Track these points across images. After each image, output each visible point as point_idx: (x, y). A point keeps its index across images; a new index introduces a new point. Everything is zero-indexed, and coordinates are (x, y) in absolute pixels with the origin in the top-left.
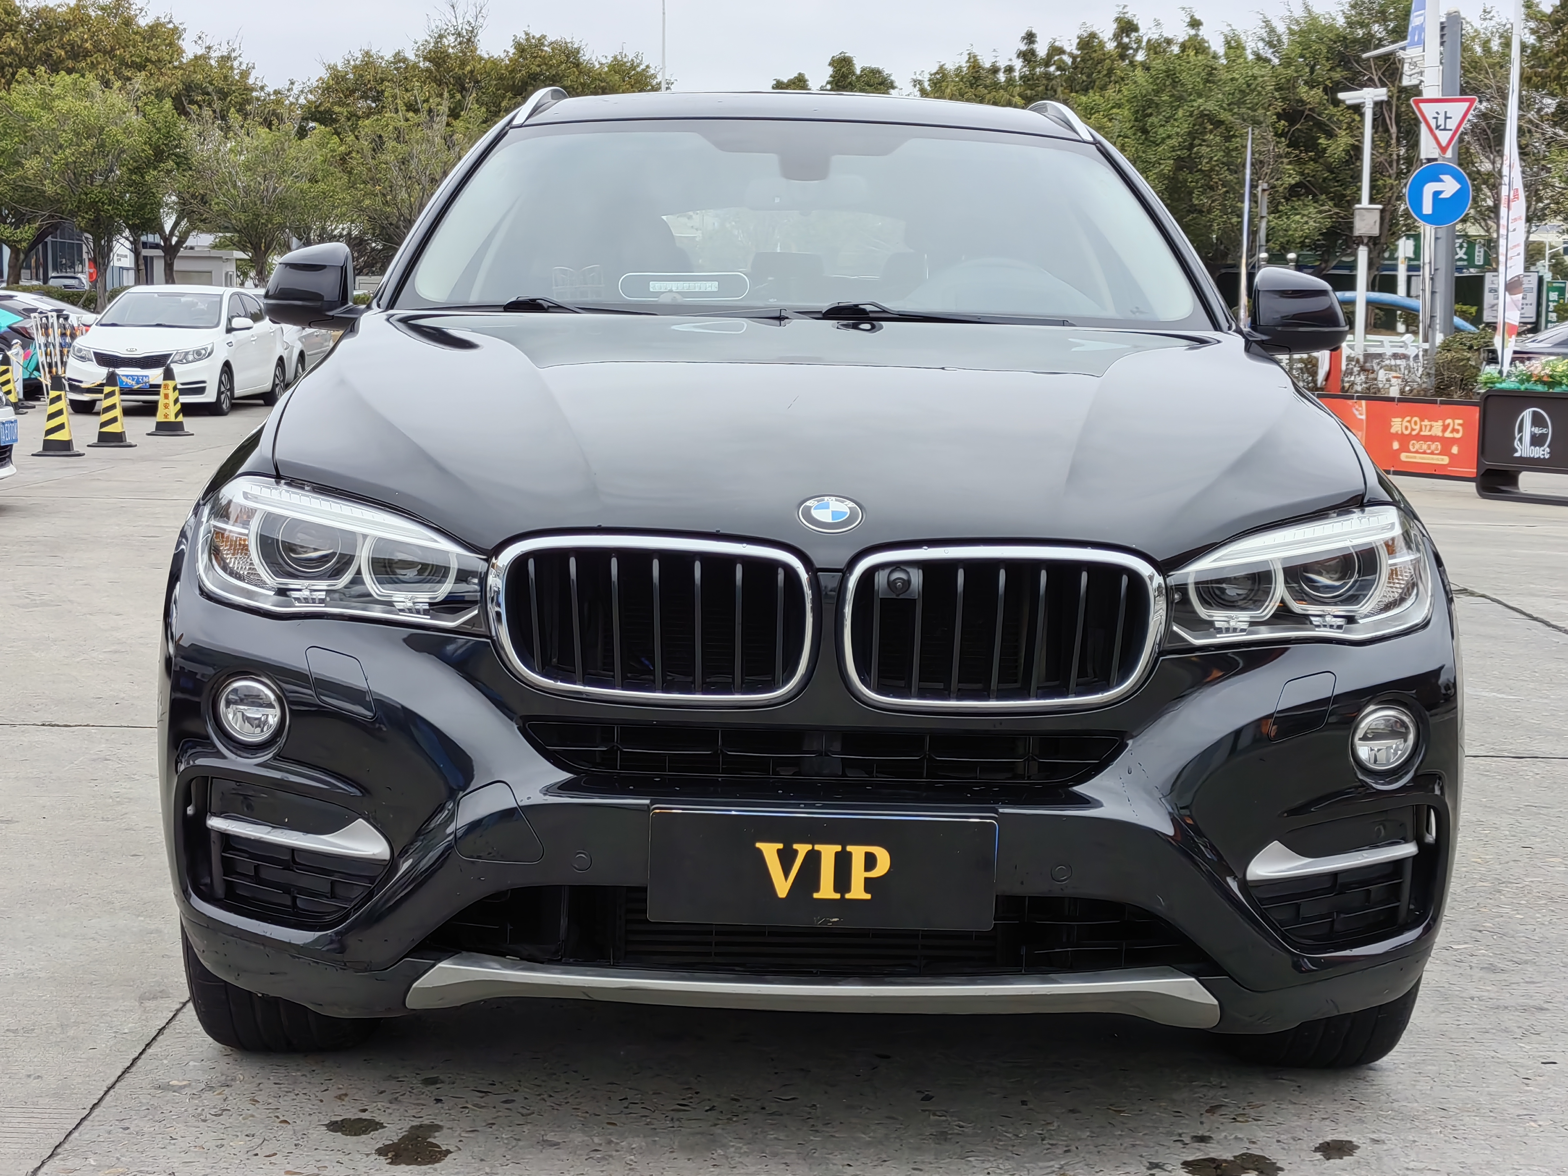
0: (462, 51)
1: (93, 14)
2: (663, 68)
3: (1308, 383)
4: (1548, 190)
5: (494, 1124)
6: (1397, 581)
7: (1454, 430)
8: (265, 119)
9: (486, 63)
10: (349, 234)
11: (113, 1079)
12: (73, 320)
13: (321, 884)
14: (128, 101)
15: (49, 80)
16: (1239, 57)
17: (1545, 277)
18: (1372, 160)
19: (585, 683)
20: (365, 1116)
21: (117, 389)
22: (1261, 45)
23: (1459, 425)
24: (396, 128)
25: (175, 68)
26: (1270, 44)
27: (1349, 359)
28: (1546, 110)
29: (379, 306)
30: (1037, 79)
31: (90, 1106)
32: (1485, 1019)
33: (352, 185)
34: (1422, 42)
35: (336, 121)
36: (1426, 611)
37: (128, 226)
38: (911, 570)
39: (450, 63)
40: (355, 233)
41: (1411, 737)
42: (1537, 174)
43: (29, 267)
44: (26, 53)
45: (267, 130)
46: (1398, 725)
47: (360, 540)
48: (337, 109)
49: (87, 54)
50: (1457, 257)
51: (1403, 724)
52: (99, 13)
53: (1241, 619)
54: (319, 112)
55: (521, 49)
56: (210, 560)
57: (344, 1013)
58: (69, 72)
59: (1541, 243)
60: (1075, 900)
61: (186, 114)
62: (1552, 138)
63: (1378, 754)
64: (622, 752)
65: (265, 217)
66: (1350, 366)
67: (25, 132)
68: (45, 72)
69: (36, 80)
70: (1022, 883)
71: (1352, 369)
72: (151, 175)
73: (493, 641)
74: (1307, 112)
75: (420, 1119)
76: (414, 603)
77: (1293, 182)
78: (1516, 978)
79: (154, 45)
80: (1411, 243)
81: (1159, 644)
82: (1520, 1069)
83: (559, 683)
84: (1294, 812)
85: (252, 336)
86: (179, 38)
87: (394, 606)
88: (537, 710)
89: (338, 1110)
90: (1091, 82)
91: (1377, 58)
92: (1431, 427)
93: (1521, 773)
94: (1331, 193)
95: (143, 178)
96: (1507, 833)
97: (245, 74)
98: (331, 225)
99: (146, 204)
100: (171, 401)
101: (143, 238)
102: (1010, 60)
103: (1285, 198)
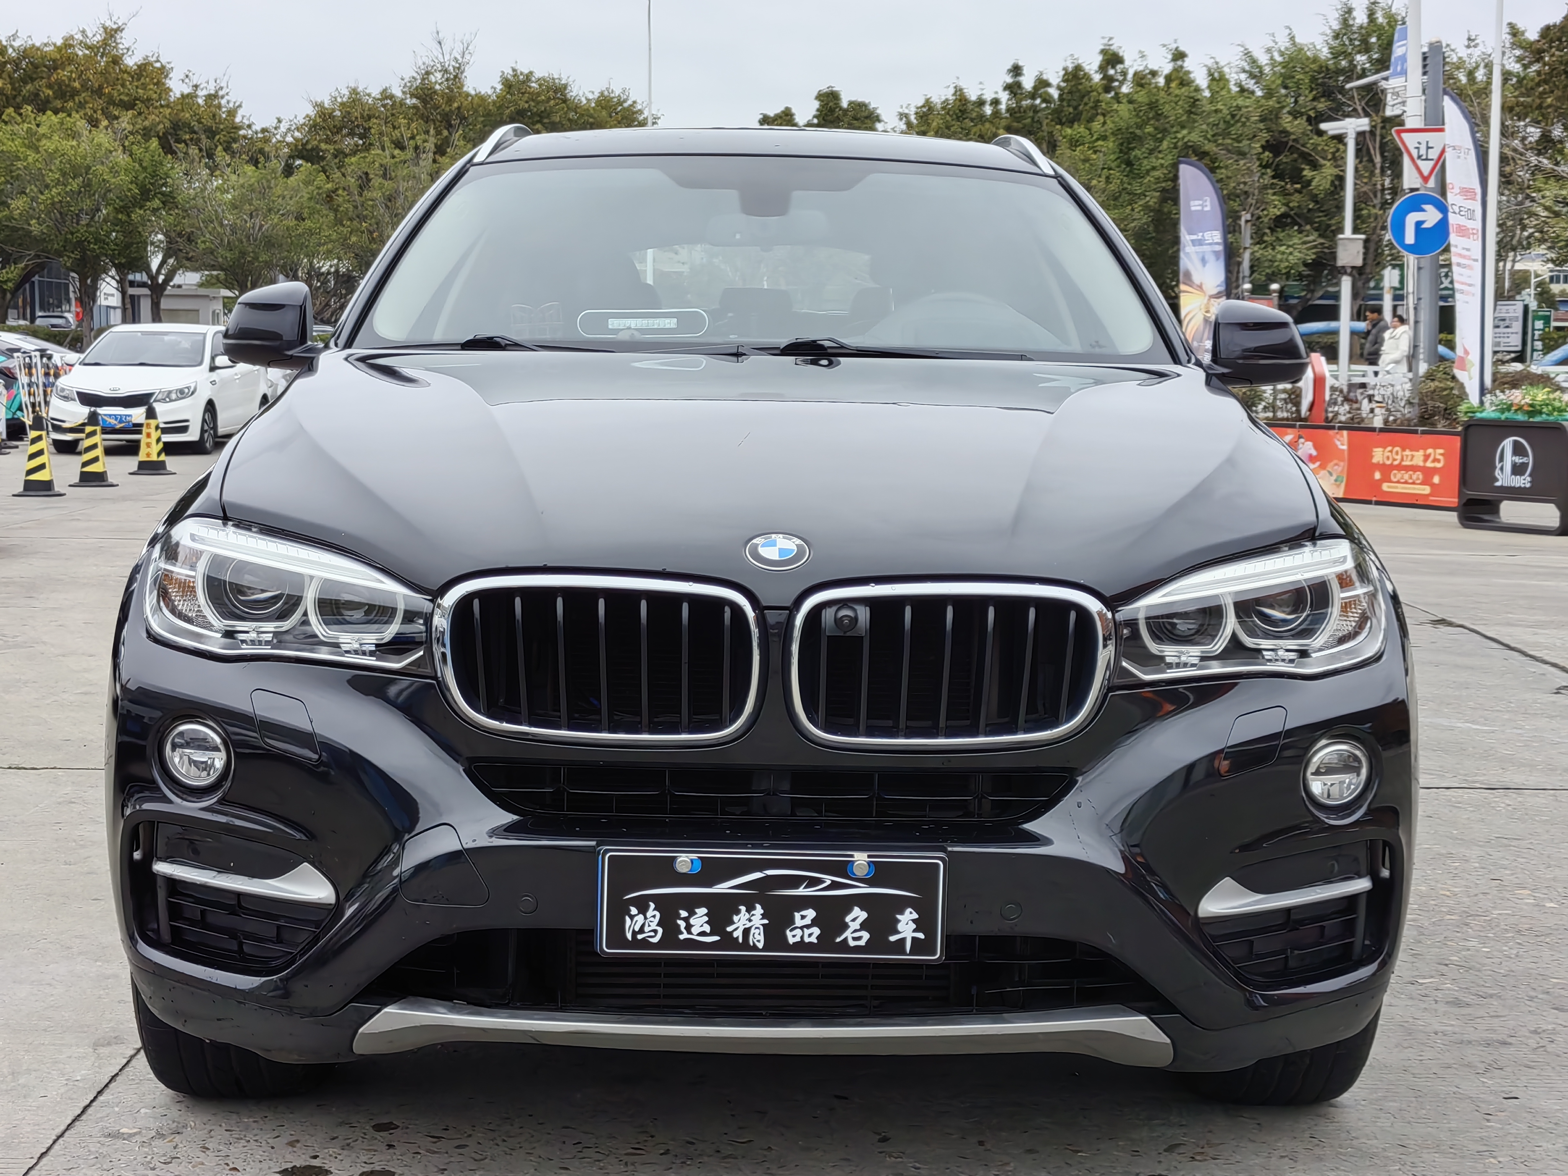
0: (448, 88)
1: (80, 53)
2: (650, 104)
3: (1292, 413)
4: (1532, 219)
5: (445, 1170)
6: (1351, 614)
7: (1436, 460)
8: (251, 158)
9: (472, 99)
10: (337, 271)
11: (63, 1128)
12: (57, 359)
13: (266, 928)
14: (115, 140)
15: (35, 119)
16: (1222, 89)
17: (1530, 305)
18: (1355, 189)
19: (531, 724)
20: (316, 1163)
21: (98, 428)
22: (1243, 76)
23: (1441, 454)
24: (381, 165)
25: (162, 106)
26: (1252, 76)
27: (1333, 389)
28: (1530, 139)
29: (336, 345)
30: (1025, 112)
31: (38, 1155)
32: (1448, 1053)
33: (339, 222)
34: (1404, 73)
35: (323, 158)
36: (1379, 644)
37: (115, 265)
38: (858, 608)
39: (438, 99)
40: (343, 270)
41: (1364, 772)
42: (1521, 203)
43: (16, 307)
44: (14, 93)
45: (254, 168)
46: (1351, 760)
47: (307, 580)
48: (323, 146)
49: (75, 93)
50: (1442, 286)
51: (1356, 759)
52: (87, 52)
53: (1191, 654)
54: (307, 150)
55: (508, 85)
56: (158, 602)
57: (292, 1059)
58: (56, 112)
59: (1527, 272)
60: (1026, 939)
61: (173, 153)
62: (1536, 166)
63: (1331, 789)
64: (568, 792)
65: (251, 255)
66: (1334, 396)
67: (11, 172)
68: (32, 112)
69: (24, 122)
70: (972, 922)
71: (1336, 399)
72: (137, 214)
73: (438, 682)
74: (1291, 143)
75: (372, 1166)
76: (361, 644)
77: (1278, 213)
78: (1481, 1013)
79: (142, 84)
80: (1396, 272)
81: (1109, 680)
82: (1482, 1105)
83: (505, 724)
84: (1245, 848)
85: (236, 374)
86: (166, 76)
87: (340, 647)
88: (483, 752)
89: (289, 1157)
90: (1078, 114)
91: (1359, 88)
92: (1413, 456)
93: (1493, 805)
94: (1316, 223)
95: (129, 216)
96: (1477, 865)
97: (232, 113)
98: (318, 263)
99: (132, 243)
100: (153, 440)
101: (131, 277)
102: (996, 93)
103: (1270, 228)
